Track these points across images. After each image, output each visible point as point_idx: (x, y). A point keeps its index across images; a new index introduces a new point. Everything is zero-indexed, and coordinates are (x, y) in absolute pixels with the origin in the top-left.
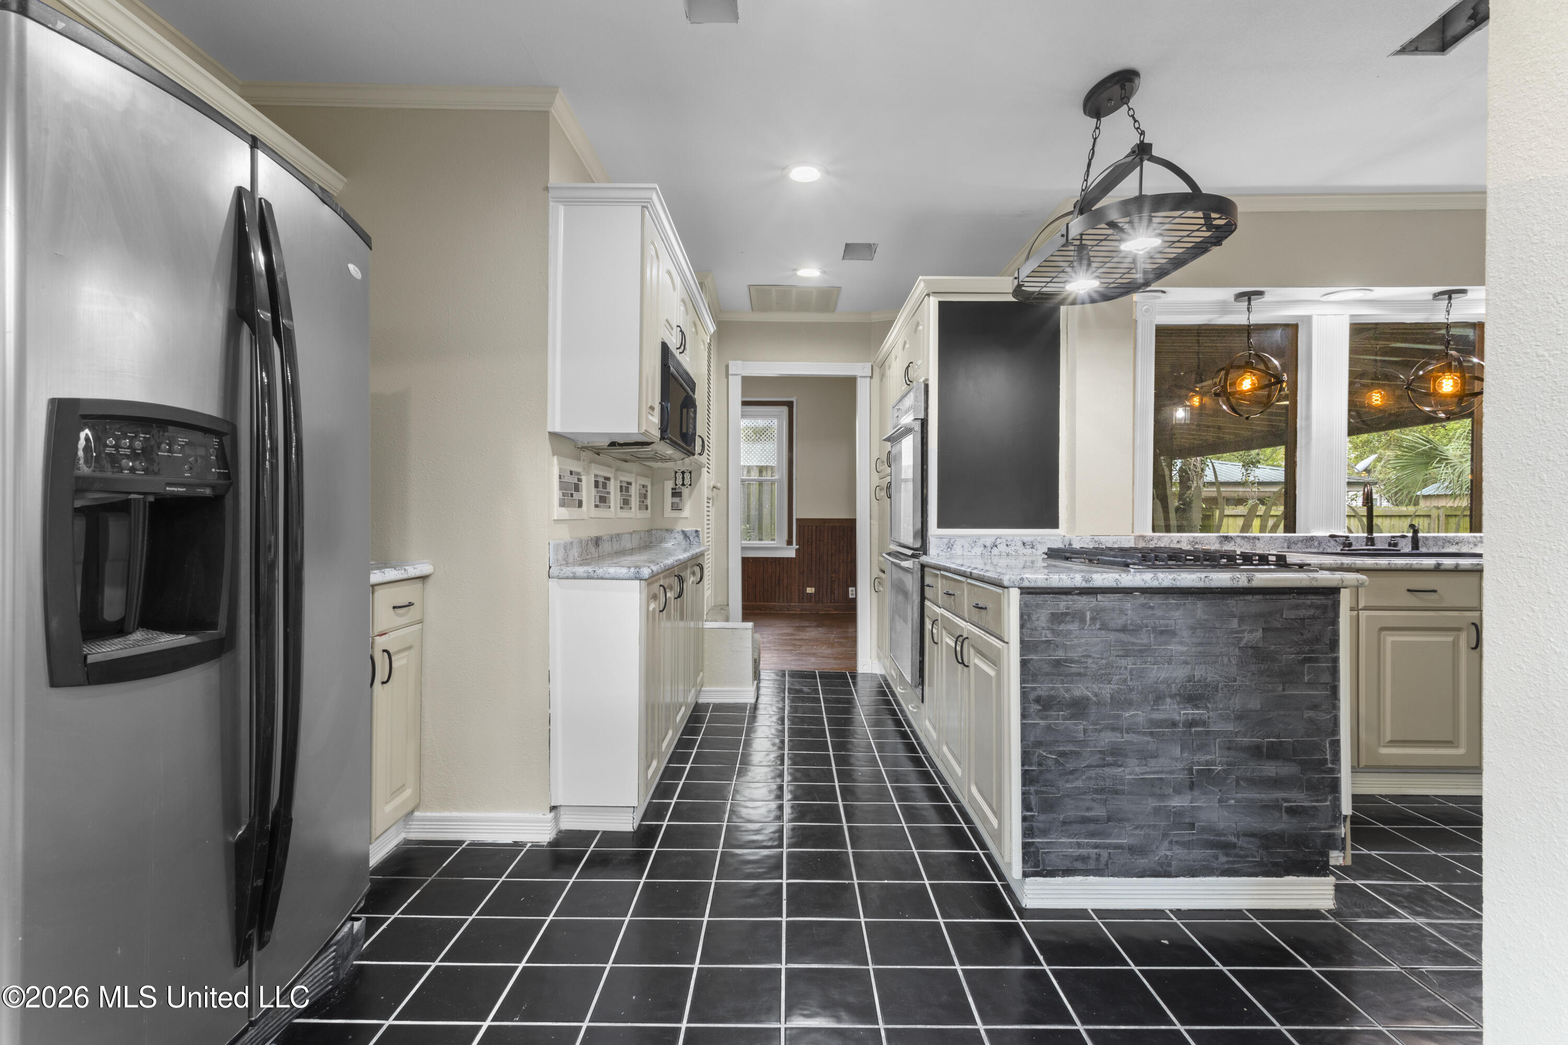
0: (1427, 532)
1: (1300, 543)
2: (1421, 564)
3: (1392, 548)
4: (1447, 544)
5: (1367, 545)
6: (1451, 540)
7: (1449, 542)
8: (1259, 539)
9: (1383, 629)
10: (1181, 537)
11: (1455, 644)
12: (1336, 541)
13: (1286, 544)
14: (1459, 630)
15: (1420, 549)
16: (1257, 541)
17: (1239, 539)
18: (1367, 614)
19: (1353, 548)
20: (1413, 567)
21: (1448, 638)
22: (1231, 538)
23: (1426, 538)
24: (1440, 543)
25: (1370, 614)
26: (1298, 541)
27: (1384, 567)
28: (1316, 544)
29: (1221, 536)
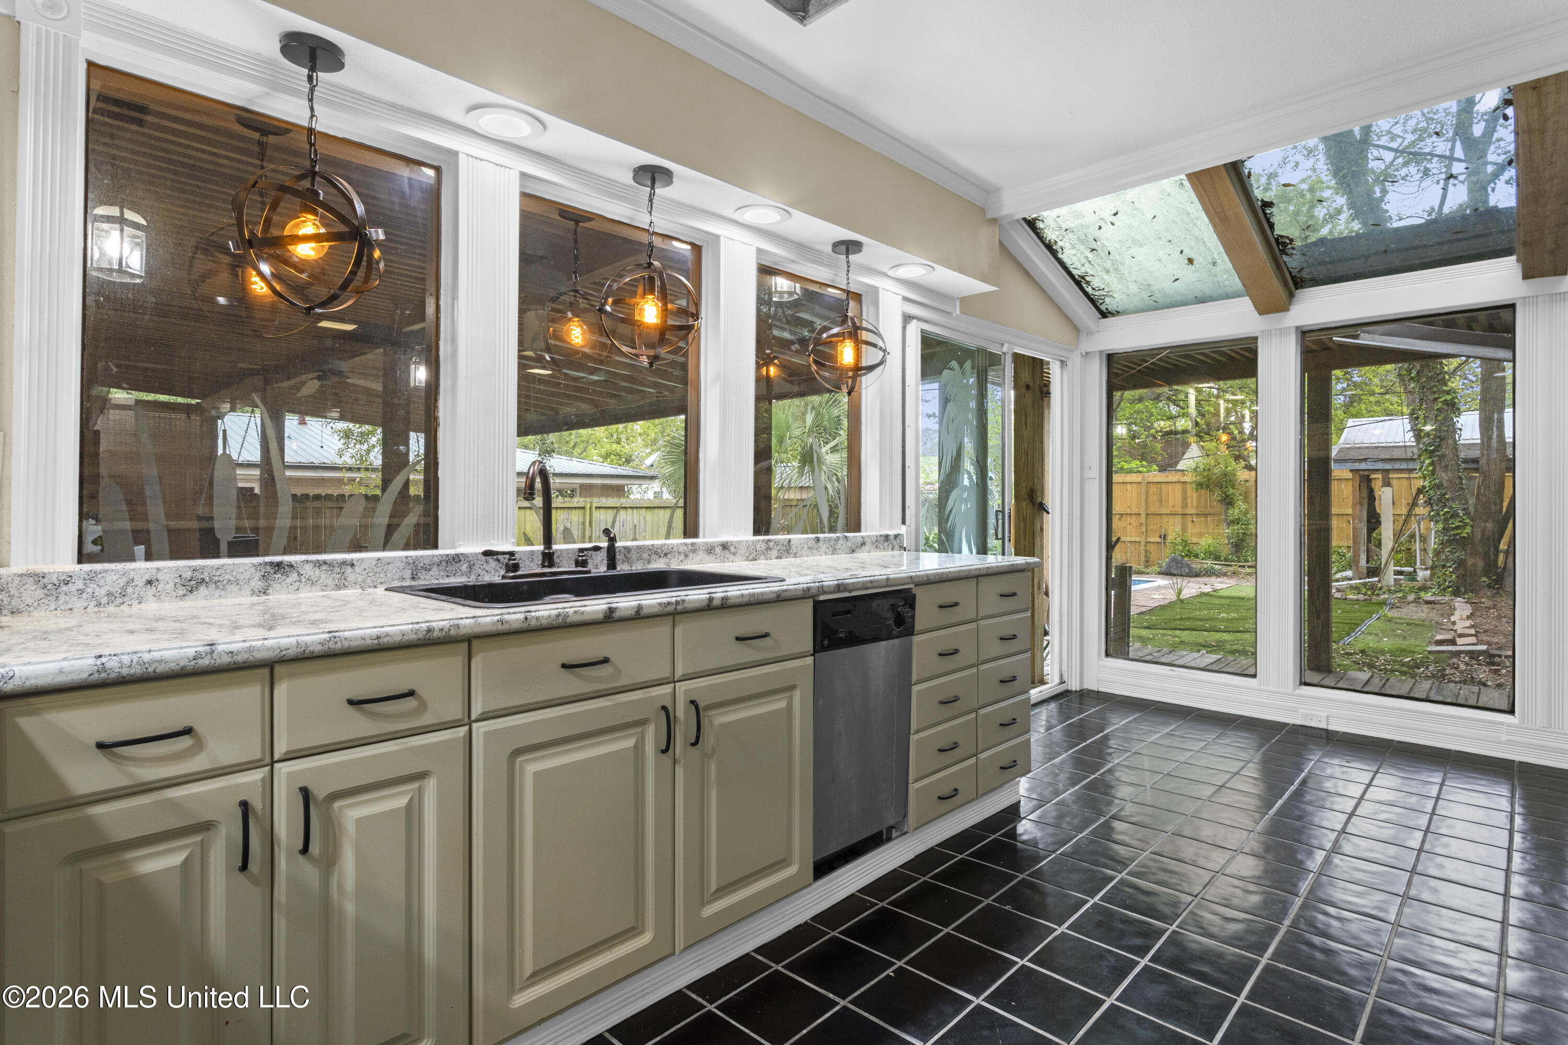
0: (633, 540)
1: (435, 568)
2: (582, 613)
3: (580, 569)
4: (653, 557)
5: (543, 566)
6: (659, 551)
7: (656, 553)
8: (352, 565)
9: (517, 753)
10: (158, 569)
11: (638, 748)
12: (498, 560)
13: (410, 572)
14: (643, 722)
15: (619, 568)
16: (349, 570)
17: (308, 567)
18: (487, 729)
19: (520, 573)
20: (569, 620)
21: (627, 743)
22: (291, 566)
23: (628, 550)
24: (645, 556)
25: (493, 728)
26: (432, 565)
27: (516, 626)
28: (464, 567)
29: (266, 564)
